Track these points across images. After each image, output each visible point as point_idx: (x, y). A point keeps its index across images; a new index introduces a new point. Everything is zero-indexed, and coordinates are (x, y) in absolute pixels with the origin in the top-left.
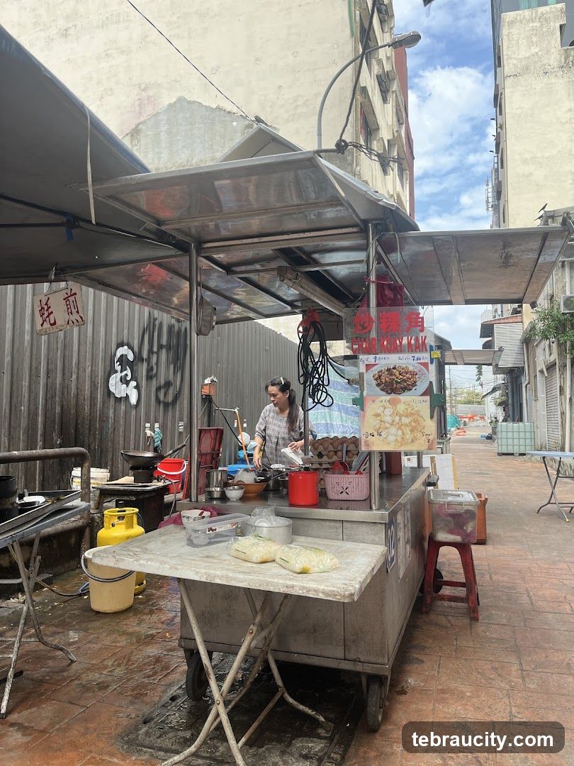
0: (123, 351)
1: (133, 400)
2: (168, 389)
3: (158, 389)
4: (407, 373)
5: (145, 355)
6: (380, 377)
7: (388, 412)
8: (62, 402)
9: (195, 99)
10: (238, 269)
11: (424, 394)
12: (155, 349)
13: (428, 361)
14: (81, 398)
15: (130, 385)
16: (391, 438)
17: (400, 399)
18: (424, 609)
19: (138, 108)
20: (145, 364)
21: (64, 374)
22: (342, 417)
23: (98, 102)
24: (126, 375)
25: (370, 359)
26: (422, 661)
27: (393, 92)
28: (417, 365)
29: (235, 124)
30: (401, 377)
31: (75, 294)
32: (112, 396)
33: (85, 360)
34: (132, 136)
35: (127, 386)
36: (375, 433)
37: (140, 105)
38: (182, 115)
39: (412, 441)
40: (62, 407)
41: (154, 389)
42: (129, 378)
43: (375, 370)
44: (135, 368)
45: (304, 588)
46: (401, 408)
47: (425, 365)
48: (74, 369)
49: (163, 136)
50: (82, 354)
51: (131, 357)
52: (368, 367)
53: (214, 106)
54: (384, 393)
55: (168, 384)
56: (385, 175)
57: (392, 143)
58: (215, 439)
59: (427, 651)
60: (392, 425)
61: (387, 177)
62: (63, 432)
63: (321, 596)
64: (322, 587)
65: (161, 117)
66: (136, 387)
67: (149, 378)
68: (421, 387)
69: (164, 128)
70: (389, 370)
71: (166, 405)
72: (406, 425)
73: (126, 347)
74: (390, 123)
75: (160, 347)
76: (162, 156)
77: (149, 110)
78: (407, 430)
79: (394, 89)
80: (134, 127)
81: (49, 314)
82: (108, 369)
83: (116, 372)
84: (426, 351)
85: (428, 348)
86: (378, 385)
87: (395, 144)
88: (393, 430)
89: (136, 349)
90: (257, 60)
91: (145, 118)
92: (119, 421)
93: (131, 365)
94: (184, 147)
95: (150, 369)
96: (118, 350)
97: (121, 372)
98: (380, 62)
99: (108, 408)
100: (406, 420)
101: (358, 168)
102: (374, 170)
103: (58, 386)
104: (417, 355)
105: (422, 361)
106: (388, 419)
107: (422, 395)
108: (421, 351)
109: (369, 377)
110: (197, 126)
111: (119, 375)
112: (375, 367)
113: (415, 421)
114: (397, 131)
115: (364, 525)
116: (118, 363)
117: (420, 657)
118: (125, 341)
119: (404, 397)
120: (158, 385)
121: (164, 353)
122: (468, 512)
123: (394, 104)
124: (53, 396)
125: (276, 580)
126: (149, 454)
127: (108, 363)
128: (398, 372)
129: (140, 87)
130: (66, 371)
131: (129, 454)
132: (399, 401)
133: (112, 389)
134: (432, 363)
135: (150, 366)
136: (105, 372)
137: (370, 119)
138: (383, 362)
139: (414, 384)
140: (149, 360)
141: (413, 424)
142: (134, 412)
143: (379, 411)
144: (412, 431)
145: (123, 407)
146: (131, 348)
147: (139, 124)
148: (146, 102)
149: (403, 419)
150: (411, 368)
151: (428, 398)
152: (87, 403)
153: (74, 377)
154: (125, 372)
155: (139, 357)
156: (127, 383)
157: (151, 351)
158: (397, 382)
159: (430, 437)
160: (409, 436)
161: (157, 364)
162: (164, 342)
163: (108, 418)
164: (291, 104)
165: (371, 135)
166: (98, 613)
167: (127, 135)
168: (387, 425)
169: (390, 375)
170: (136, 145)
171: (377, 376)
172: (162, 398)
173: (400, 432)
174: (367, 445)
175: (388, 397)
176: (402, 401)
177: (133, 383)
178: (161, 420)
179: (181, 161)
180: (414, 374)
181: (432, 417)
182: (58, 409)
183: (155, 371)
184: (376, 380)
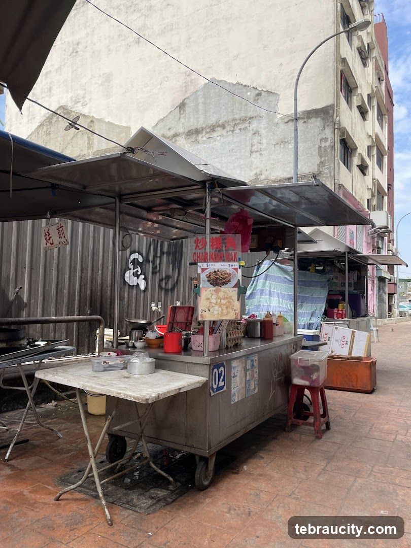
0: (135, 256)
1: (142, 287)
2: (168, 281)
3: (161, 280)
4: (225, 274)
5: (151, 258)
6: (210, 276)
7: (214, 297)
8: (91, 287)
9: (222, 78)
10: (155, 209)
11: (235, 286)
12: (159, 255)
13: (238, 267)
14: (105, 286)
15: (140, 277)
16: (216, 312)
17: (220, 289)
18: (286, 429)
19: (184, 88)
20: (151, 265)
21: (93, 270)
22: (279, 301)
23: (159, 87)
24: (137, 271)
25: (204, 265)
26: (263, 458)
27: (373, 58)
28: (231, 269)
29: (249, 94)
30: (222, 276)
31: (62, 227)
32: (127, 284)
33: (108, 262)
34: (180, 108)
35: (138, 278)
36: (207, 310)
37: (186, 86)
38: (213, 91)
39: (227, 314)
40: (91, 290)
41: (157, 280)
42: (139, 273)
43: (207, 272)
44: (143, 267)
45: (125, 394)
46: (221, 294)
47: (236, 269)
48: (100, 267)
49: (201, 107)
50: (105, 258)
51: (141, 260)
52: (203, 270)
53: (235, 83)
54: (212, 286)
55: (168, 277)
56: (364, 121)
57: (372, 96)
58: (188, 313)
59: (271, 453)
60: (216, 304)
61: (366, 122)
62: (91, 306)
63: (132, 399)
64: (134, 394)
65: (199, 93)
66: (144, 279)
67: (154, 273)
68: (234, 282)
69: (201, 100)
70: (215, 272)
71: (167, 291)
72: (224, 305)
73: (137, 254)
74: (370, 81)
75: (162, 253)
76: (200, 120)
77: (192, 89)
78: (224, 308)
79: (374, 56)
80: (182, 101)
81: (50, 238)
82: (124, 267)
83: (130, 269)
84: (237, 261)
85: (238, 259)
86: (209, 281)
87: (375, 96)
88: (217, 308)
89: (144, 254)
90: (265, 47)
91: (189, 95)
92: (132, 300)
93: (141, 265)
94: (214, 113)
95: (154, 268)
96: (132, 255)
97: (133, 269)
98: (360, 38)
99: (124, 292)
100: (223, 302)
101: (338, 119)
102: (353, 117)
103: (89, 278)
104: (231, 263)
105: (234, 267)
106: (214, 301)
107: (233, 287)
108: (234, 261)
109: (203, 276)
110: (223, 97)
111: (132, 271)
112: (207, 270)
113: (229, 302)
114: (376, 87)
115: (198, 365)
116: (132, 264)
117: (263, 455)
118: (137, 250)
119: (223, 288)
120: (160, 278)
121: (165, 258)
122: (313, 366)
123: (374, 66)
124: (86, 284)
125: (113, 390)
126: (143, 322)
127: (124, 263)
128: (220, 274)
129: (186, 74)
130: (95, 269)
131: (131, 321)
132: (220, 291)
133: (127, 280)
134: (240, 268)
135: (155, 265)
136: (121, 270)
137: (350, 81)
138: (212, 267)
139: (229, 281)
140: (154, 262)
141: (227, 304)
142: (142, 295)
143: (209, 297)
144: (227, 308)
145: (135, 292)
146: (140, 253)
147: (185, 99)
148: (189, 83)
149: (222, 301)
150: (228, 271)
151: (236, 289)
152: (109, 288)
153: (100, 272)
154: (136, 270)
155: (146, 260)
156: (138, 276)
157: (155, 256)
158: (220, 279)
159: (237, 312)
160: (225, 311)
161: (160, 264)
162: (165, 249)
163: (124, 298)
164: (289, 76)
165: (351, 92)
166: (91, 414)
167: (177, 107)
168: (213, 305)
169: (216, 275)
170: (183, 114)
171: (208, 276)
172: (163, 286)
173: (220, 309)
174: (202, 316)
175: (214, 288)
176: (222, 290)
177: (143, 277)
178: (163, 300)
179: (212, 123)
180: (229, 275)
181: (238, 300)
182: (89, 292)
183: (158, 269)
184: (208, 278)
